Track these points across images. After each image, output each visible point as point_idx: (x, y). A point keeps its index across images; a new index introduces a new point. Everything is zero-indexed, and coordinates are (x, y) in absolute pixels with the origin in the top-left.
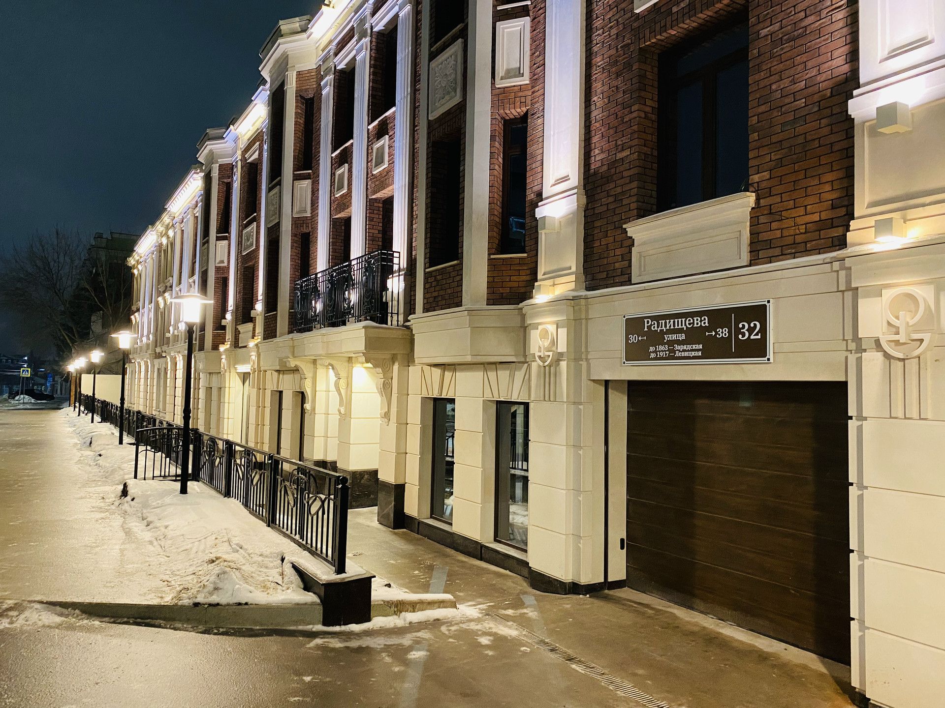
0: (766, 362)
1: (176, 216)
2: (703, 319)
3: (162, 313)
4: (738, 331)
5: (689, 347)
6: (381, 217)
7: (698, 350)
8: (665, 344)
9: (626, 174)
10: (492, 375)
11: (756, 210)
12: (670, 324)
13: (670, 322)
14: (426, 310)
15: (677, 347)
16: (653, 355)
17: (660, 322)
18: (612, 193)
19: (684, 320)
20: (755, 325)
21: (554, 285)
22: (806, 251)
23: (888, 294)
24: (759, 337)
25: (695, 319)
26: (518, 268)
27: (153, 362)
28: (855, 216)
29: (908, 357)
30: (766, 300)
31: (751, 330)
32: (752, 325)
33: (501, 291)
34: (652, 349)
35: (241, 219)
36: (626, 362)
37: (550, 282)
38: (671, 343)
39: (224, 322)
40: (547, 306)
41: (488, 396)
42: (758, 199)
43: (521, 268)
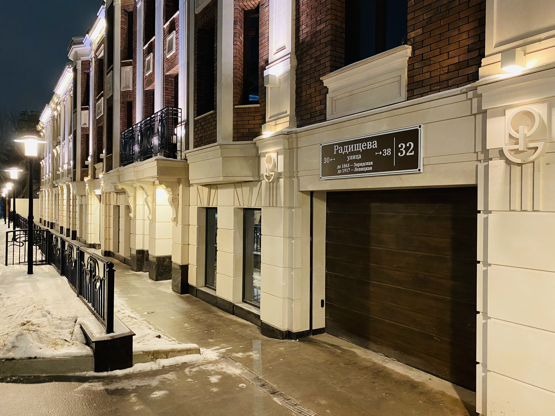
0: (418, 172)
1: (61, 97)
2: (373, 143)
3: (56, 159)
4: (398, 150)
5: (364, 164)
6: (173, 87)
7: (370, 166)
8: (348, 162)
9: (323, 41)
10: (239, 190)
11: (412, 59)
12: (351, 148)
13: (351, 147)
14: (195, 146)
15: (356, 165)
16: (339, 172)
17: (345, 147)
18: (314, 56)
19: (360, 144)
20: (410, 145)
21: (276, 125)
22: (448, 86)
23: (510, 113)
24: (413, 154)
25: (368, 143)
26: (254, 115)
27: (52, 190)
28: (486, 55)
29: (525, 162)
30: (418, 125)
31: (407, 149)
32: (408, 145)
33: (243, 132)
34: (339, 167)
35: (95, 96)
36: (322, 177)
37: (273, 123)
38: (352, 162)
39: (86, 163)
40: (271, 140)
41: (237, 205)
42: (413, 50)
43: (256, 115)
